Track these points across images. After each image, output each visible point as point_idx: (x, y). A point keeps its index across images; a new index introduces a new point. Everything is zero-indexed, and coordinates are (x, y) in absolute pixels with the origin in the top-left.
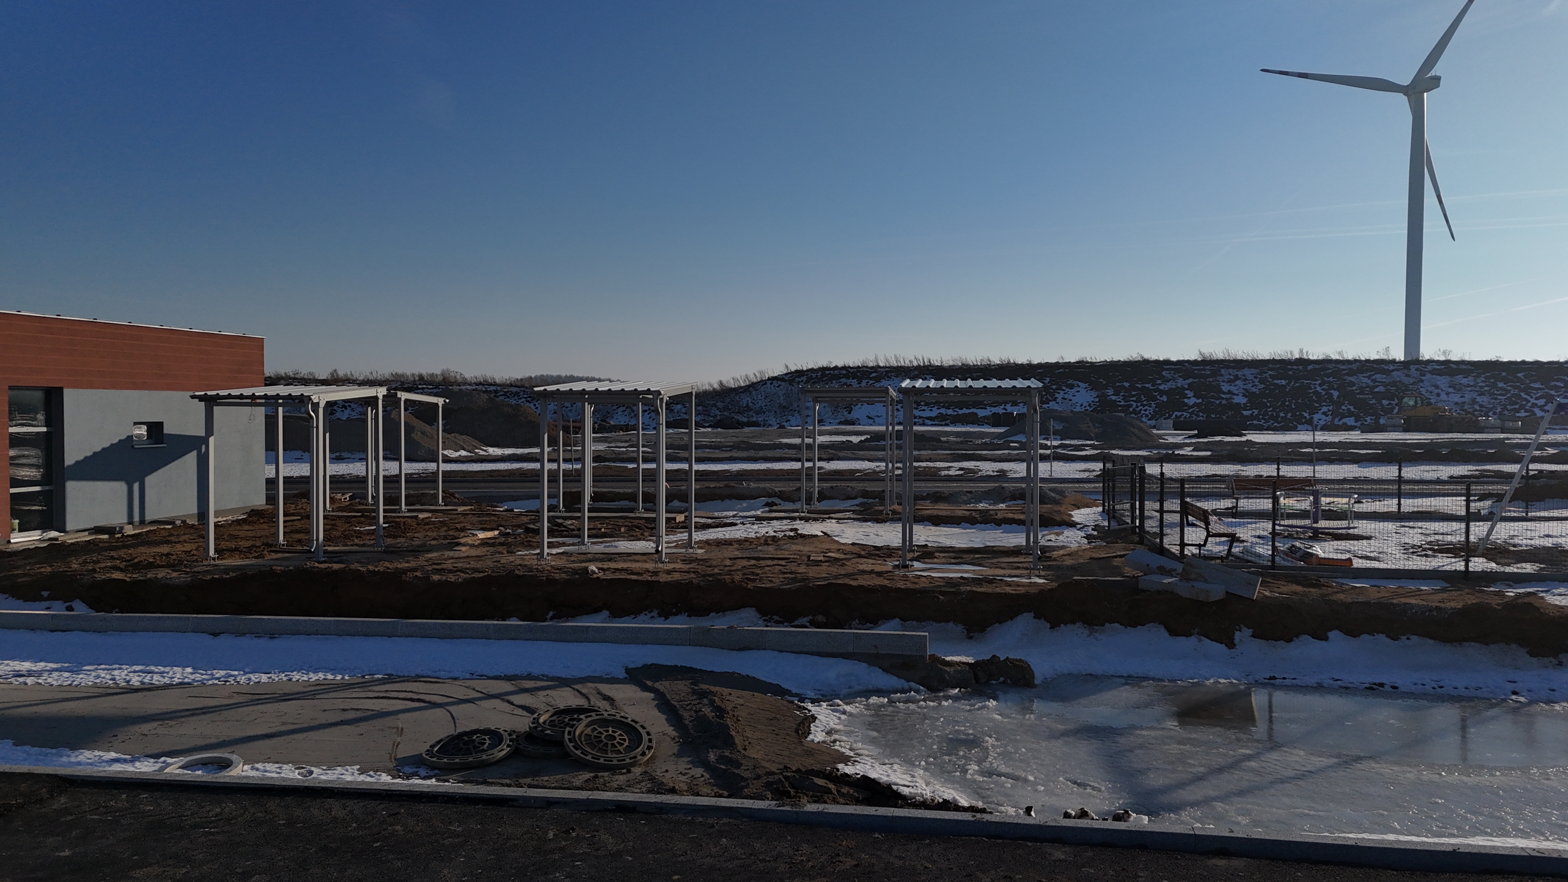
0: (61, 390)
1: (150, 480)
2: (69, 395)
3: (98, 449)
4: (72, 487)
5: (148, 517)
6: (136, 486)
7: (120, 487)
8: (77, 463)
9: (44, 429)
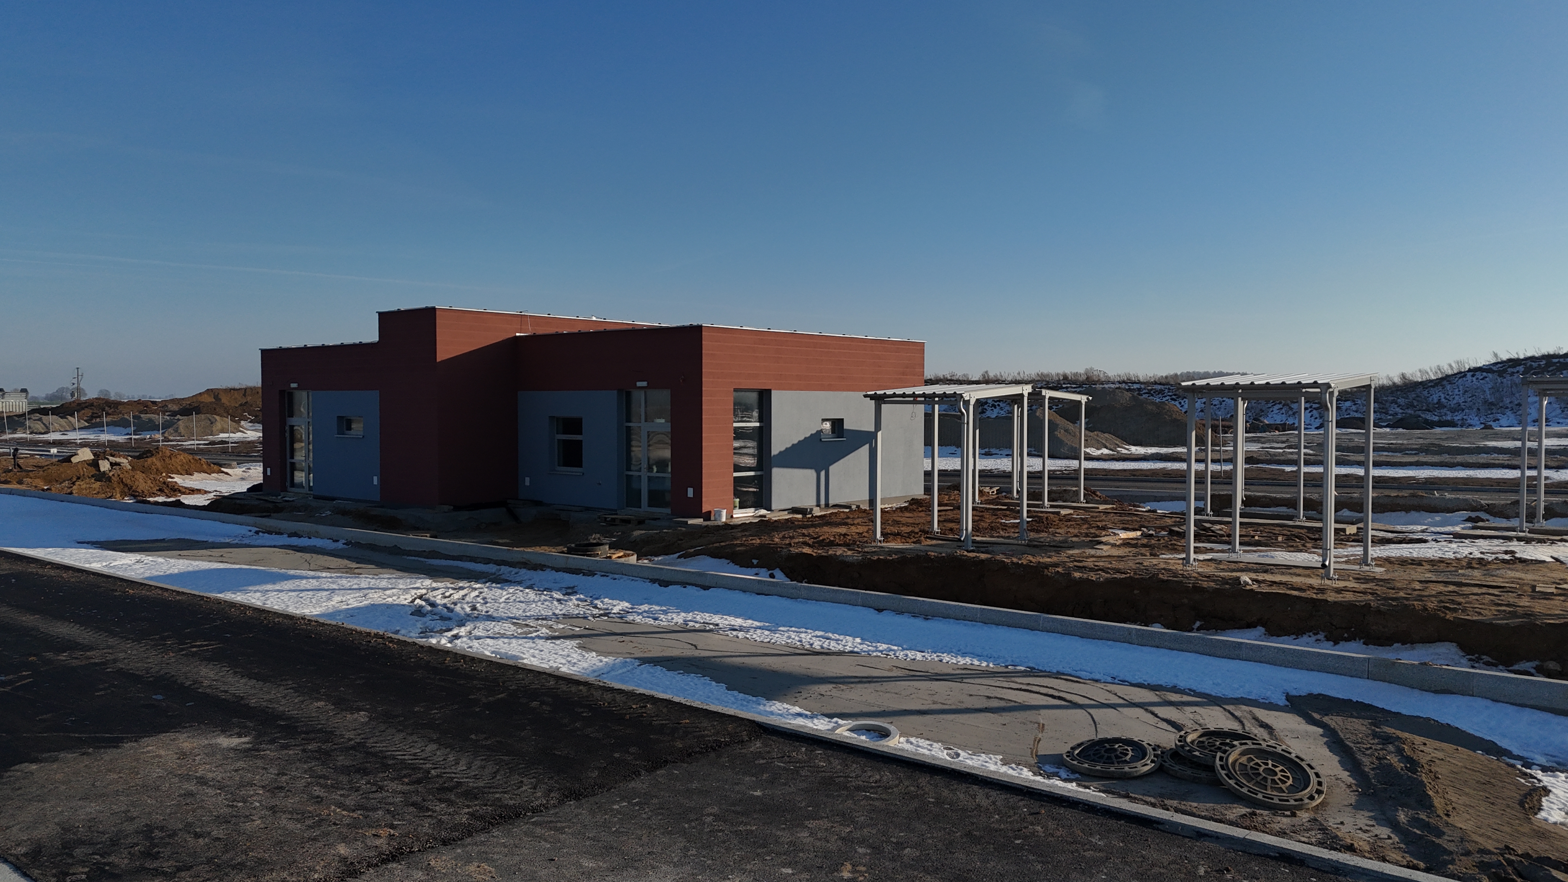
0: (769, 391)
1: (833, 469)
2: (775, 394)
3: (796, 442)
4: (776, 472)
5: (832, 502)
6: (823, 473)
7: (811, 474)
8: (780, 453)
9: (758, 424)
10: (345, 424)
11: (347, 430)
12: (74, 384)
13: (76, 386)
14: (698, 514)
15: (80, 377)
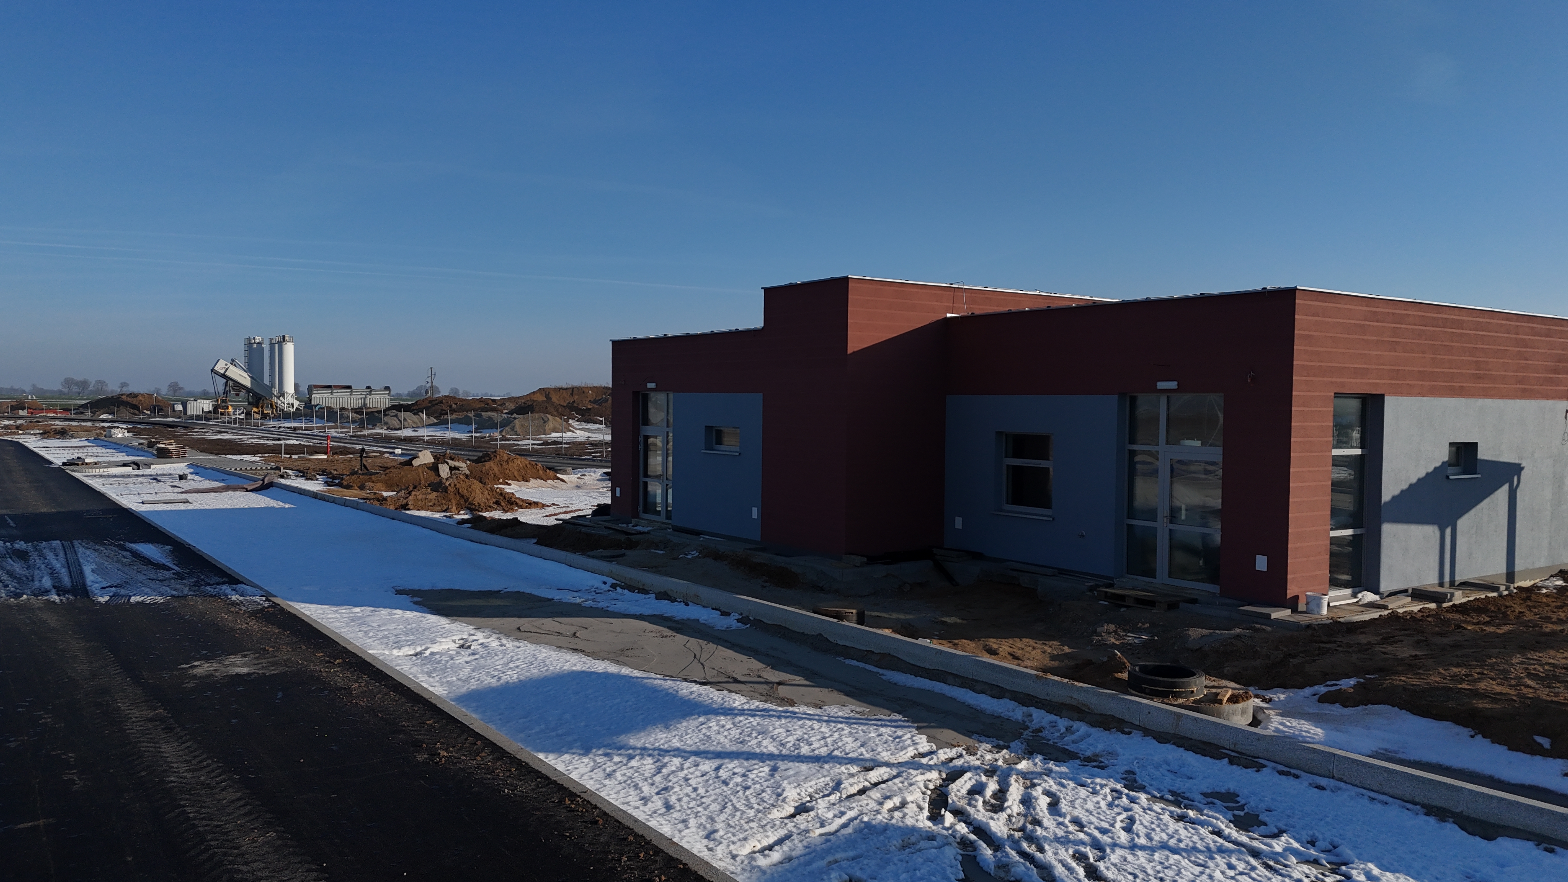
0: (1382, 397)
1: (1463, 523)
2: (1390, 403)
3: (1414, 480)
4: (1389, 530)
5: (1459, 578)
6: (1448, 531)
7: (1431, 532)
8: (1394, 498)
9: (1358, 452)
10: (715, 436)
11: (717, 444)
12: (428, 382)
13: (429, 384)
14: (1283, 601)
15: (433, 376)
